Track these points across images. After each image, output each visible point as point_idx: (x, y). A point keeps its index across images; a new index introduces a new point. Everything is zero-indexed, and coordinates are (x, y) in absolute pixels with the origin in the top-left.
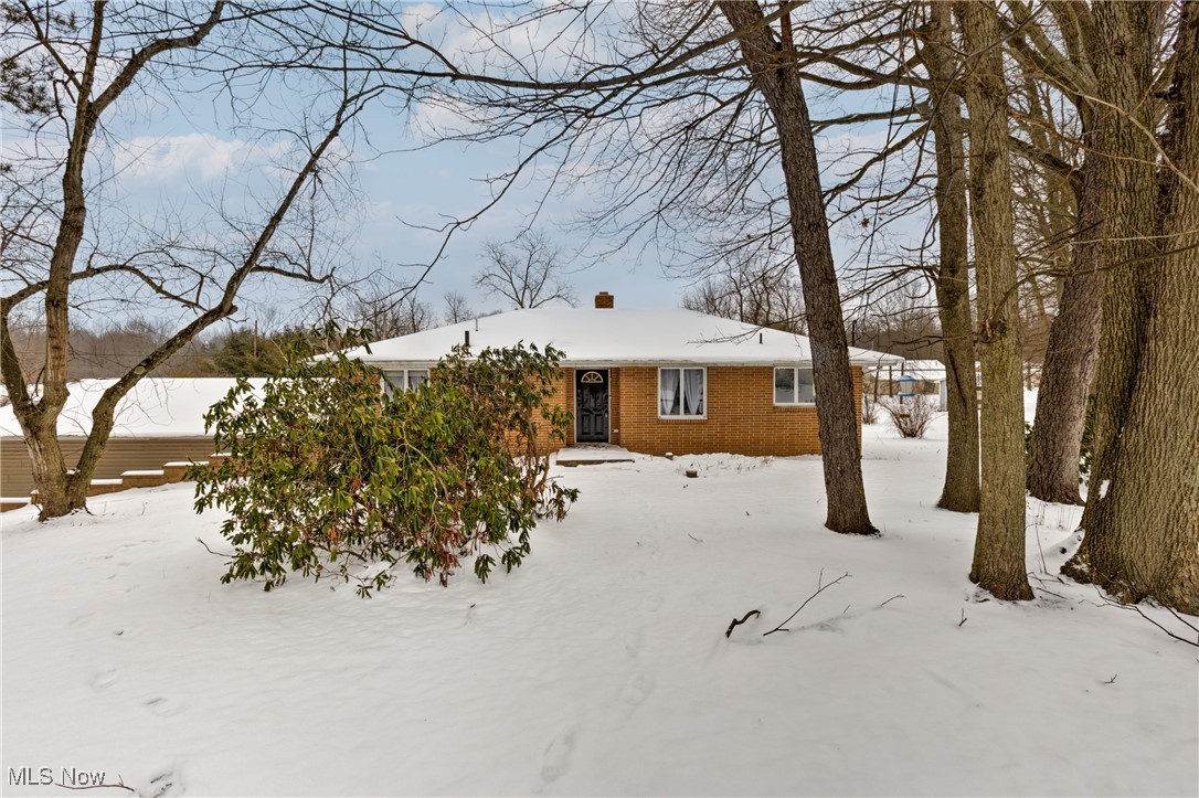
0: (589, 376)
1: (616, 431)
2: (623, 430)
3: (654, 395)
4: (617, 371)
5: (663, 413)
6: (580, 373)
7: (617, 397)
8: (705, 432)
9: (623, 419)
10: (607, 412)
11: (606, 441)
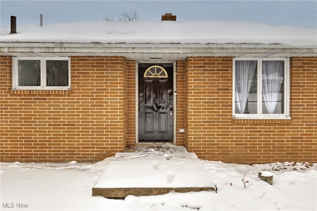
0: (152, 70)
1: (182, 130)
2: (191, 132)
3: (227, 90)
4: (184, 63)
5: (237, 111)
6: (142, 68)
7: (185, 93)
8: (289, 134)
9: (191, 119)
10: (172, 109)
11: (171, 141)
